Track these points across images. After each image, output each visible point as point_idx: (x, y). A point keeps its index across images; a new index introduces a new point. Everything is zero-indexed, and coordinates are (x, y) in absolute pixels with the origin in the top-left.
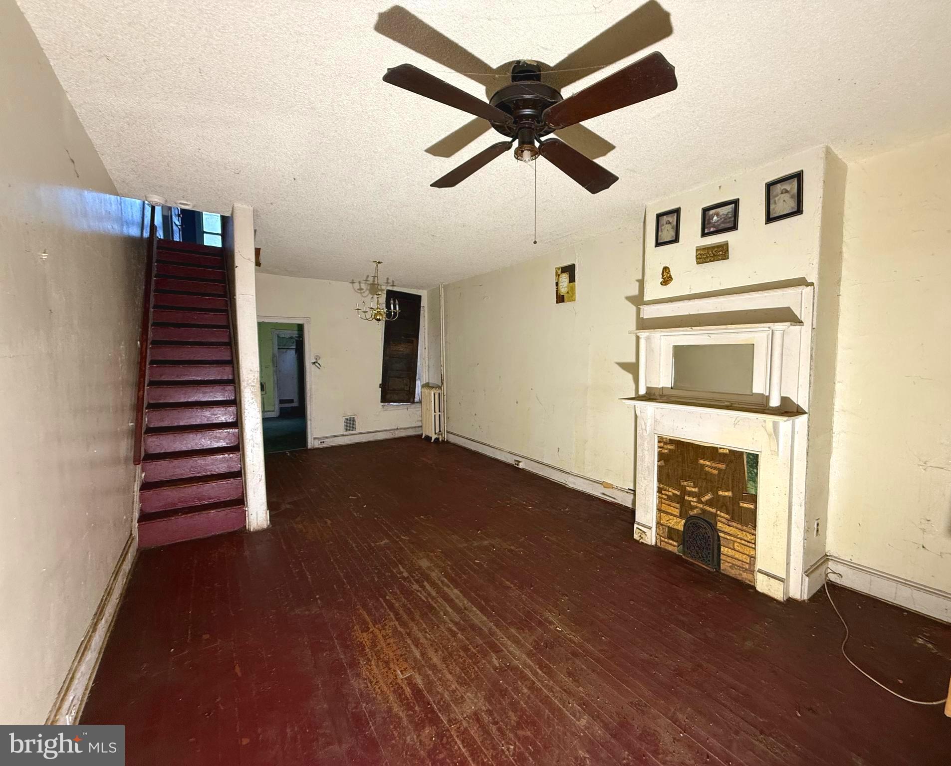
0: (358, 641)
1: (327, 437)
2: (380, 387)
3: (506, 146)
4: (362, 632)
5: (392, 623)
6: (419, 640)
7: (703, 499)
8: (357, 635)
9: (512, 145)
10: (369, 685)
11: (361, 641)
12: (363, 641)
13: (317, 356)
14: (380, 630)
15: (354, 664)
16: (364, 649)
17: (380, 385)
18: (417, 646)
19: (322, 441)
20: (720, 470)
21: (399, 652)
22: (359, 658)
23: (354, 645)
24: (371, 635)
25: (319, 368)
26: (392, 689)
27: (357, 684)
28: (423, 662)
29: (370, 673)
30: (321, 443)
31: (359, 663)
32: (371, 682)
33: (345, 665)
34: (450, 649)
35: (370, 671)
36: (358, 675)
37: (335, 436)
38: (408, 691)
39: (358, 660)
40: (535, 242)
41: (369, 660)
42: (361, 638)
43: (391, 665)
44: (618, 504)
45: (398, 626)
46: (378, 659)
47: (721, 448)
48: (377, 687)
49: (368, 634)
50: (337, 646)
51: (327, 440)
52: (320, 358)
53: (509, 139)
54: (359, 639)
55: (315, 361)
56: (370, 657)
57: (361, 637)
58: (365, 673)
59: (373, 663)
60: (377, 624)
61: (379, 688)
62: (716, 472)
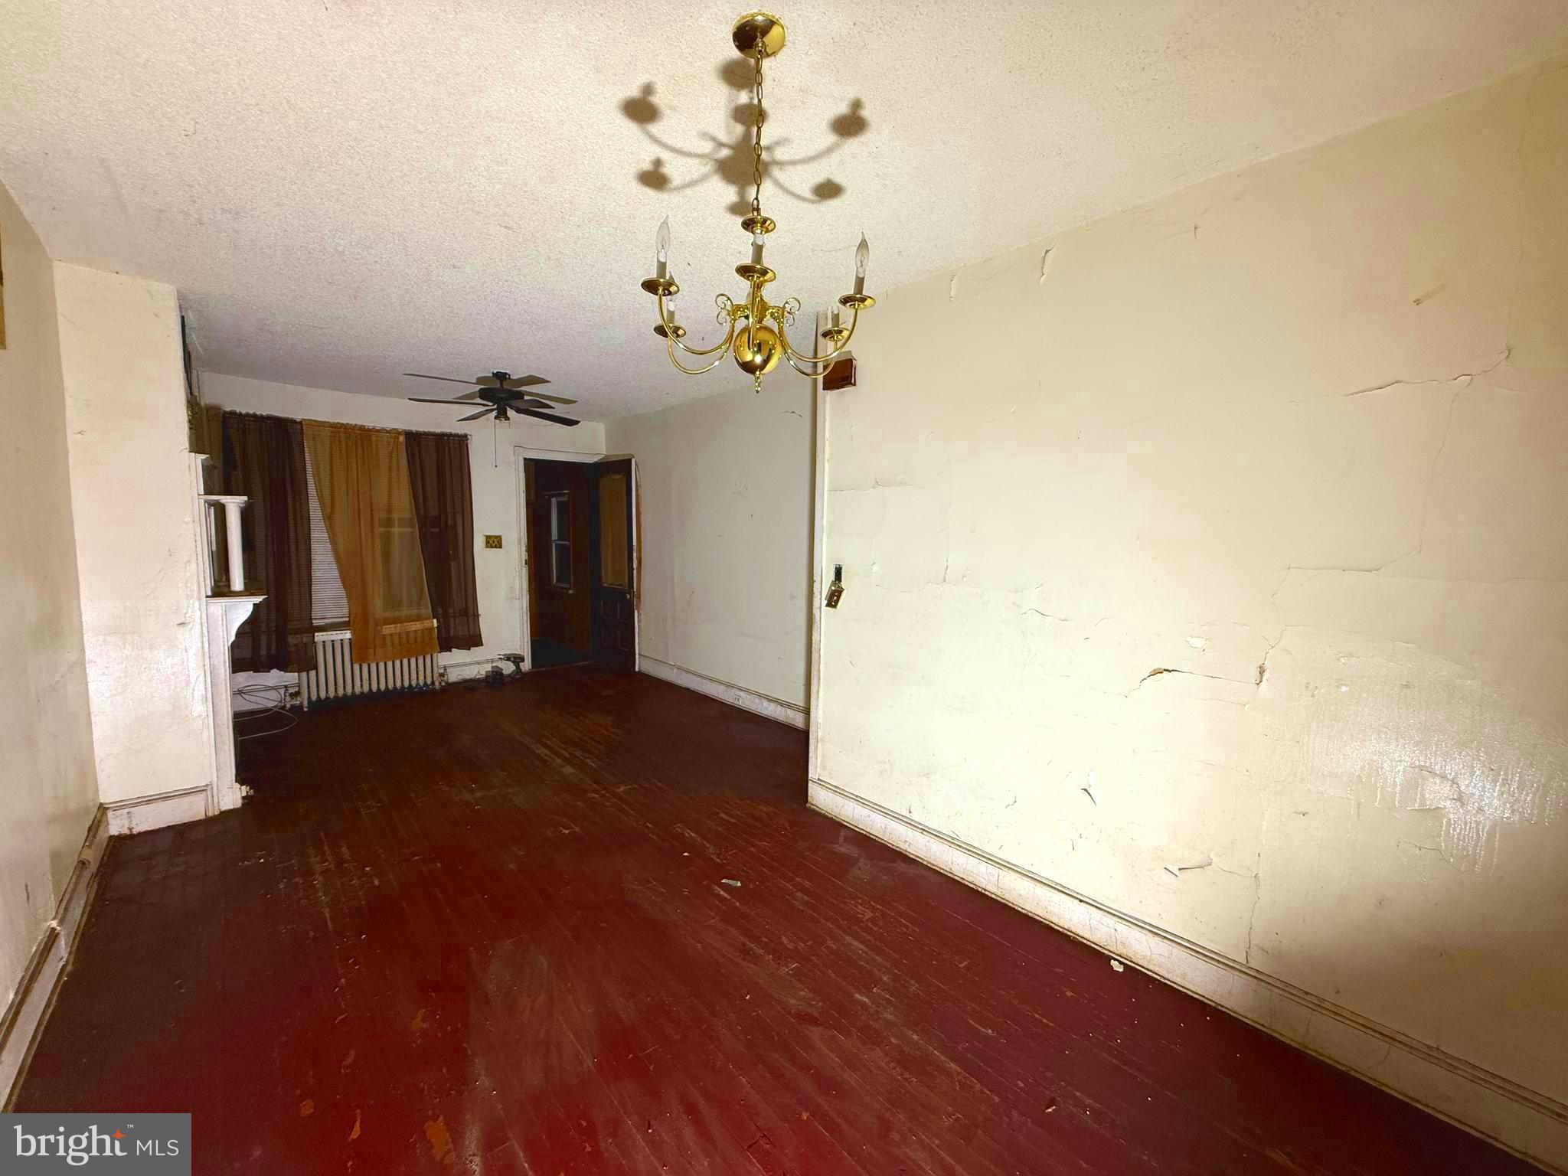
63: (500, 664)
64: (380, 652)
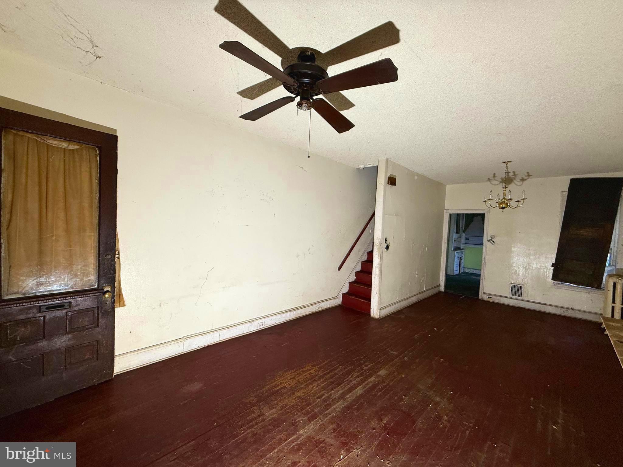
1: (495, 295)
2: (552, 266)
3: (291, 100)
5: (320, 373)
6: (311, 385)
9: (295, 99)
13: (493, 235)
14: (314, 371)
17: (553, 264)
18: (306, 385)
19: (490, 297)
21: (301, 380)
25: (493, 244)
26: (277, 384)
28: (295, 390)
30: (489, 297)
34: (306, 398)
36: (285, 371)
37: (501, 296)
40: (309, 157)
43: (291, 380)
46: (295, 375)
51: (494, 297)
52: (495, 237)
53: (294, 96)
55: (490, 239)
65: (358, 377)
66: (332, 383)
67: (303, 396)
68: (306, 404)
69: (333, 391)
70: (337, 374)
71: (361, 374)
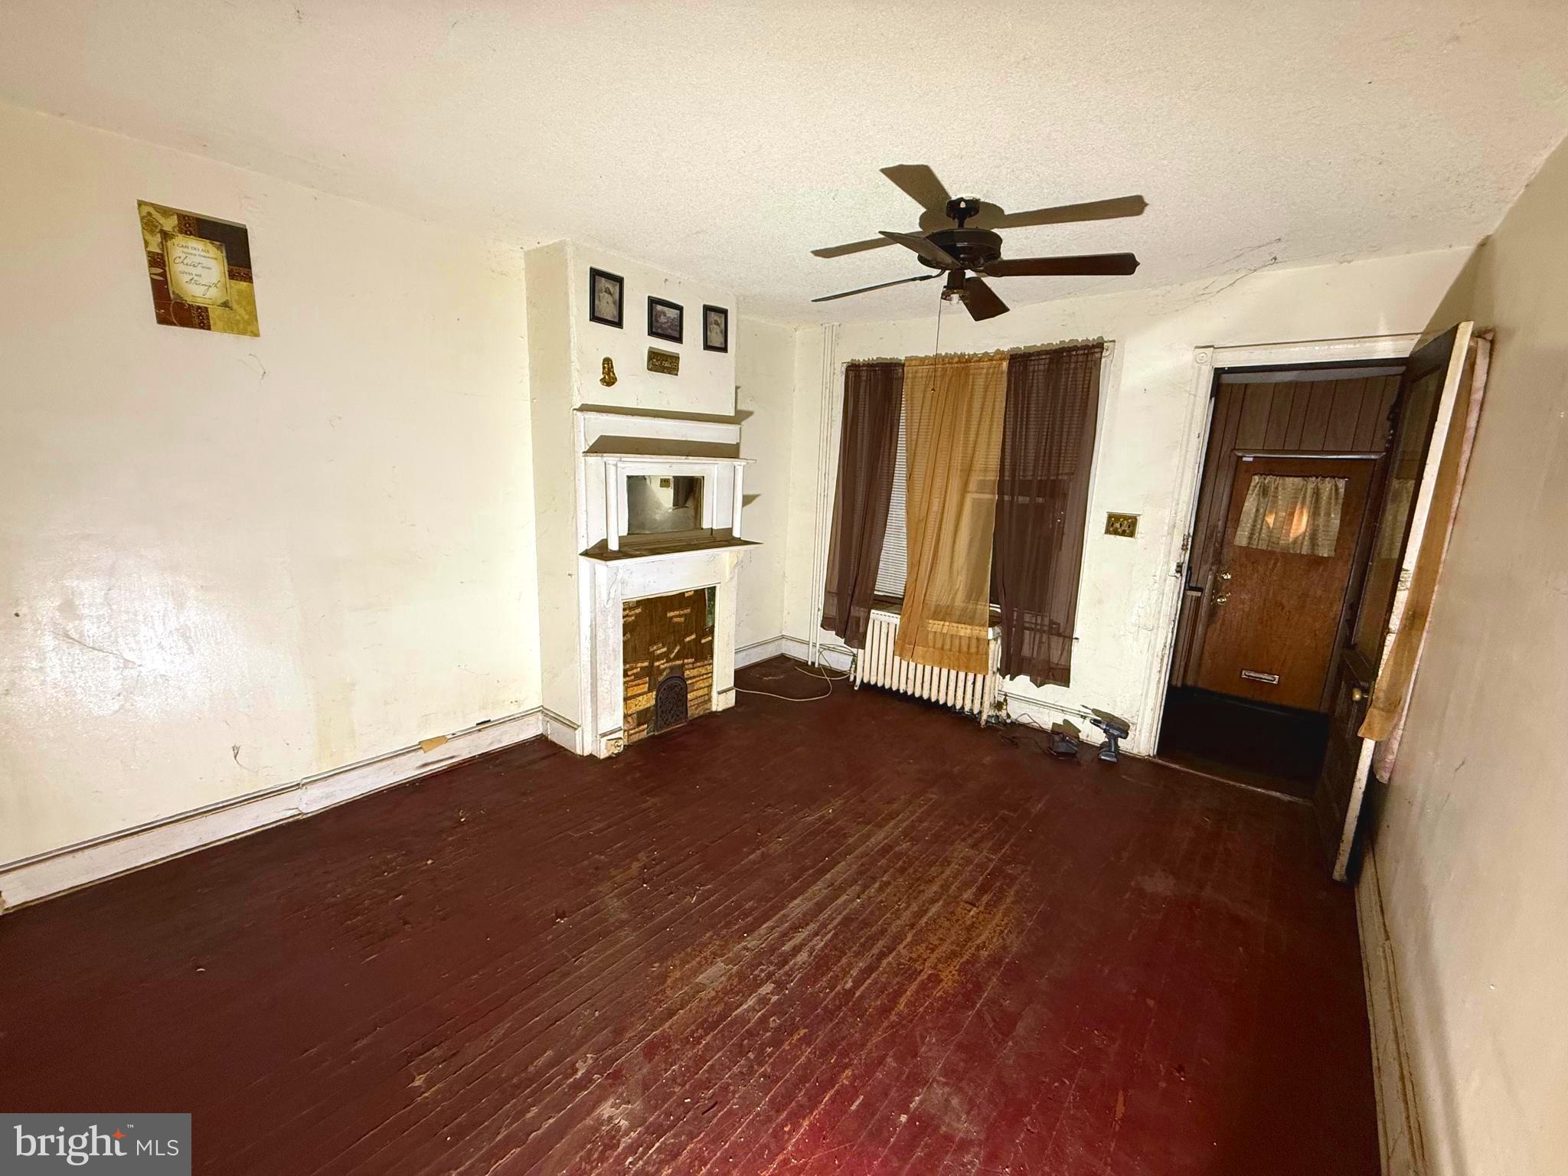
0: (959, 975)
4: (942, 980)
5: (904, 952)
6: (915, 912)
7: (672, 656)
8: (950, 984)
10: (1006, 931)
11: (956, 973)
12: (956, 970)
14: (925, 960)
15: (995, 961)
16: (968, 962)
18: (926, 911)
20: (685, 615)
21: (947, 924)
22: (983, 959)
23: (968, 978)
24: (940, 966)
26: (995, 910)
27: (1015, 943)
28: (944, 897)
29: (992, 938)
31: (989, 956)
32: (1002, 932)
33: (1002, 968)
34: (911, 882)
35: (990, 939)
36: (1004, 948)
38: (985, 898)
39: (985, 959)
41: (978, 948)
42: (953, 975)
43: (969, 922)
44: (465, 761)
45: (905, 943)
46: (970, 939)
47: (687, 592)
48: (1003, 923)
49: (940, 971)
50: (983, 997)
54: (957, 977)
56: (973, 948)
57: (950, 977)
58: (997, 942)
59: (979, 941)
60: (916, 970)
61: (1002, 920)
62: (682, 619)
63: (1076, 722)
64: (919, 650)
65: (796, 950)
66: (866, 924)
67: (920, 885)
68: (906, 869)
69: (858, 900)
70: (857, 954)
71: (785, 962)
